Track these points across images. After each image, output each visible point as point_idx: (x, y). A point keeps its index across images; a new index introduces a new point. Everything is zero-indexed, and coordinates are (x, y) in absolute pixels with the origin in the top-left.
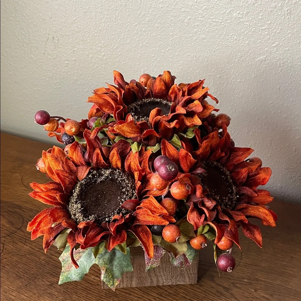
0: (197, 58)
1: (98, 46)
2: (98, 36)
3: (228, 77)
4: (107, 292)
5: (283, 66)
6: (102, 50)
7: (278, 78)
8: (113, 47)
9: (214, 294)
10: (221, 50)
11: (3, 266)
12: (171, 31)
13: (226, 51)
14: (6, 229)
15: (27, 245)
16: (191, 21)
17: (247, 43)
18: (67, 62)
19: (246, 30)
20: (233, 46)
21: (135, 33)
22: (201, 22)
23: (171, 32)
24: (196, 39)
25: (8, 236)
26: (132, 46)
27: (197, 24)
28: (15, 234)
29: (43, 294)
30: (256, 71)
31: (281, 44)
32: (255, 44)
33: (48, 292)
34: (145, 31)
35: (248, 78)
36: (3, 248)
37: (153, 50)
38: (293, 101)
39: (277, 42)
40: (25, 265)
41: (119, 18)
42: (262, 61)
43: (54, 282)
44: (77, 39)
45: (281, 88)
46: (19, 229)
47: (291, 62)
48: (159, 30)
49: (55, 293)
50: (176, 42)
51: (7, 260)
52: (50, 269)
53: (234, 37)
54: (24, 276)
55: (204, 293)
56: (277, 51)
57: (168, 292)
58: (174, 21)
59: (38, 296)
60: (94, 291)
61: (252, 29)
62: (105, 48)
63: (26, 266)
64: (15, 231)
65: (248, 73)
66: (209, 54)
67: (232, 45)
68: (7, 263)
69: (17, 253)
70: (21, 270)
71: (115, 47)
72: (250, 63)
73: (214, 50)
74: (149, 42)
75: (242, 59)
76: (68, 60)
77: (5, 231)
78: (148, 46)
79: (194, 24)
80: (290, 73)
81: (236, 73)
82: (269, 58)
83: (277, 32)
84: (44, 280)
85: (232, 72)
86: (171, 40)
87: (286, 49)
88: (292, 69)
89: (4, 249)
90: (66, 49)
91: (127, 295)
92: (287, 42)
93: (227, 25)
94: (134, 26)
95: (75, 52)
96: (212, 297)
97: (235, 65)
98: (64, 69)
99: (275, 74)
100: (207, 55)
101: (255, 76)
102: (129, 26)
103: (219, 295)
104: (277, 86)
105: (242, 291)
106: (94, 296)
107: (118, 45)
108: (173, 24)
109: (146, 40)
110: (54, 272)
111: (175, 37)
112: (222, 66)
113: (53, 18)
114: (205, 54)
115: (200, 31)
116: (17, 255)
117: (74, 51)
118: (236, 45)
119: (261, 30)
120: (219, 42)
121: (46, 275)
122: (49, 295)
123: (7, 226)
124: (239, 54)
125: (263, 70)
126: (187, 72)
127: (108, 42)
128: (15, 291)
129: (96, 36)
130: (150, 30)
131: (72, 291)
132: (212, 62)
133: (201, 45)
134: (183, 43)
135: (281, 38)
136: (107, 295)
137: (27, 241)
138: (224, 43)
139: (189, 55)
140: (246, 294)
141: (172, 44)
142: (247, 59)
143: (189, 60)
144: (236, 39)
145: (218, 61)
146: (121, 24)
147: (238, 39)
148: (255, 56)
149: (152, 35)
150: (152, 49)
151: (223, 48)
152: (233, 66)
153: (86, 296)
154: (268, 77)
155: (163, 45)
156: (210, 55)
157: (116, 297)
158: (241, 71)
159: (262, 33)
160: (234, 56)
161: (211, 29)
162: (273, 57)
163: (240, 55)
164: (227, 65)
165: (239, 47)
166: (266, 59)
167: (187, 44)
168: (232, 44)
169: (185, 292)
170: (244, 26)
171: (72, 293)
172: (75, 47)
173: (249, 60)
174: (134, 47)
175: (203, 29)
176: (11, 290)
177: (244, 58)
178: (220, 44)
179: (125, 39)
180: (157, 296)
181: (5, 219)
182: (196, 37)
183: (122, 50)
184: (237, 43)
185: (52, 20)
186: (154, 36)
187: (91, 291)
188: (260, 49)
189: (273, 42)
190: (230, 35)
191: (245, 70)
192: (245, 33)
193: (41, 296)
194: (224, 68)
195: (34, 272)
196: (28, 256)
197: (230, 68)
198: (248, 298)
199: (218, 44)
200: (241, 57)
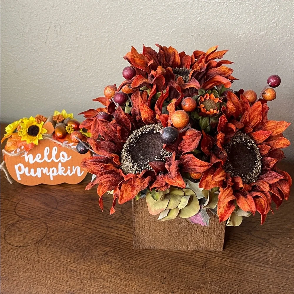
0: (201, 37)
1: (102, 31)
2: (102, 22)
3: (230, 53)
5: (282, 40)
6: (106, 35)
7: (277, 51)
8: (117, 32)
11: (53, 242)
12: (175, 13)
13: (229, 29)
14: (43, 210)
15: (68, 222)
16: (195, 3)
17: (248, 21)
18: (70, 49)
19: (247, 9)
21: (139, 17)
22: (205, 4)
23: (175, 15)
24: (200, 20)
25: (47, 216)
26: (137, 30)
27: (200, 5)
28: (54, 214)
29: (101, 262)
30: (257, 46)
31: (280, 20)
32: (256, 21)
33: (105, 260)
34: (149, 15)
35: (250, 53)
36: (47, 227)
37: (158, 32)
39: (277, 18)
40: (74, 239)
41: (124, 3)
42: (263, 36)
43: (108, 251)
44: (80, 26)
45: (281, 60)
46: (56, 208)
47: (290, 36)
48: (164, 13)
49: (112, 260)
50: (181, 24)
51: (54, 237)
52: (99, 240)
53: (236, 16)
54: (77, 249)
55: (247, 245)
56: (276, 27)
58: (178, 3)
59: (97, 265)
60: (147, 254)
61: (253, 7)
62: (109, 33)
63: (76, 240)
64: (53, 211)
65: (250, 48)
66: (213, 33)
67: (234, 24)
68: (56, 239)
69: (62, 229)
70: (72, 244)
71: (119, 32)
72: (252, 39)
73: (218, 29)
74: (153, 25)
75: (244, 36)
76: (71, 47)
77: (43, 212)
78: (153, 29)
79: (197, 6)
80: (289, 45)
81: (238, 49)
82: (269, 33)
83: (277, 9)
84: (98, 250)
85: (235, 48)
86: (175, 22)
87: (285, 24)
88: (290, 42)
89: (48, 228)
90: (68, 36)
91: (179, 255)
92: (285, 17)
93: (229, 5)
94: (139, 10)
95: (78, 39)
96: (255, 248)
97: (237, 42)
98: (67, 57)
99: (275, 47)
100: (211, 34)
101: (257, 50)
102: (133, 11)
103: (260, 245)
104: (277, 58)
105: (279, 240)
107: (123, 30)
108: (177, 7)
109: (151, 23)
110: (105, 243)
111: (180, 19)
114: (208, 33)
115: (204, 12)
116: (63, 231)
117: (77, 38)
118: (238, 23)
119: (262, 8)
120: (222, 21)
121: (97, 245)
122: (107, 263)
123: (43, 207)
124: (241, 31)
125: (264, 45)
126: (191, 51)
127: (112, 27)
128: (74, 263)
129: (100, 22)
130: (155, 13)
131: (127, 256)
132: (216, 40)
133: (205, 25)
134: (187, 24)
135: (280, 14)
137: (67, 218)
138: (226, 22)
139: (193, 35)
140: (283, 242)
141: (176, 25)
142: (249, 36)
143: (193, 39)
144: (238, 18)
145: (221, 39)
146: (125, 9)
147: (240, 17)
148: (257, 32)
149: (157, 18)
151: (226, 26)
152: (235, 42)
153: (142, 259)
154: (268, 51)
155: (168, 27)
156: (214, 33)
158: (243, 47)
159: (262, 11)
160: (236, 34)
161: (215, 10)
162: (272, 32)
163: (242, 32)
164: (230, 42)
165: (241, 25)
166: (267, 34)
167: (191, 24)
168: (234, 22)
170: (246, 5)
171: (128, 259)
172: (78, 34)
173: (251, 36)
174: (139, 30)
175: (206, 9)
176: (69, 262)
177: (246, 34)
178: (223, 22)
179: (129, 23)
182: (200, 17)
183: (126, 34)
184: (239, 22)
185: (54, 8)
186: (159, 19)
187: (145, 255)
188: (260, 25)
189: (273, 19)
190: (233, 14)
191: (247, 45)
192: (247, 11)
193: (100, 264)
194: (227, 45)
195: (85, 245)
196: (73, 231)
197: (233, 44)
198: (286, 245)
199: (221, 23)
200: (243, 34)
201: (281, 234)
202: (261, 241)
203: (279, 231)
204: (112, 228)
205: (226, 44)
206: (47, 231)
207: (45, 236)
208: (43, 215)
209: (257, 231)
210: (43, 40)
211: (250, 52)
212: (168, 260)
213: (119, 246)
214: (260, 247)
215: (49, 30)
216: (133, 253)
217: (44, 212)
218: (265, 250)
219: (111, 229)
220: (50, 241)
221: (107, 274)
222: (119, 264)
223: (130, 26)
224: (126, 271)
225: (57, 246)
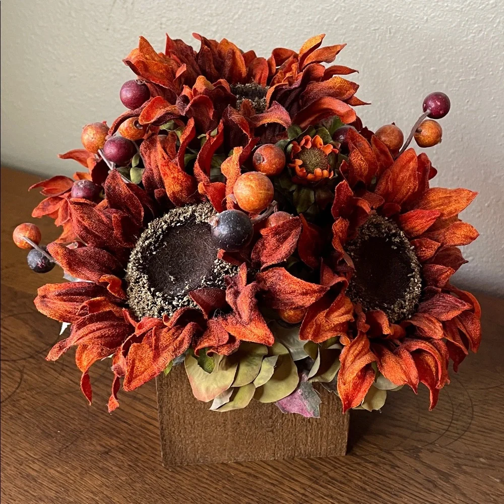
0: (392, 35)
1: (205, 13)
3: (451, 71)
4: (212, 471)
6: (212, 21)
8: (233, 16)
9: (419, 483)
10: (440, 18)
11: (19, 412)
13: (451, 20)
14: (28, 343)
15: (64, 376)
20: (464, 9)
25: (31, 357)
26: (268, 13)
29: (91, 469)
33: (101, 465)
35: (491, 73)
36: (21, 379)
37: (308, 20)
40: (60, 412)
43: (113, 447)
49: (114, 468)
51: (26, 402)
54: (56, 432)
55: (400, 481)
57: (330, 477)
59: (80, 473)
62: (218, 17)
63: (61, 415)
64: (44, 349)
65: (491, 62)
66: (416, 26)
67: (462, 8)
68: (26, 407)
69: (46, 389)
70: (51, 422)
71: (236, 16)
72: (496, 44)
73: (427, 19)
74: (301, 5)
75: (481, 35)
77: (26, 348)
78: (300, 12)
81: (467, 63)
84: (94, 443)
85: (460, 62)
89: (23, 382)
90: (147, 20)
91: (251, 479)
95: (163, 26)
96: (416, 490)
97: (466, 48)
100: (412, 28)
103: (431, 486)
105: (475, 481)
106: (186, 477)
107: (243, 12)
110: (113, 429)
112: (440, 50)
114: (407, 27)
117: (161, 24)
121: (97, 432)
122: (101, 472)
123: (31, 338)
124: (476, 25)
126: (371, 62)
127: (224, 5)
128: (38, 460)
131: (146, 465)
132: (422, 42)
133: (401, 9)
134: (367, 5)
136: (211, 477)
137: (65, 368)
138: (446, 4)
139: (377, 28)
140: (485, 487)
141: (345, 7)
142: (491, 36)
143: (377, 38)
145: (433, 40)
150: (307, 18)
151: (445, 13)
152: (463, 49)
153: (171, 476)
155: (328, 10)
156: (418, 28)
157: (229, 480)
158: (477, 59)
160: (464, 30)
163: (477, 27)
164: (451, 47)
165: (476, 11)
167: (374, 7)
168: (462, 5)
169: (363, 477)
171: (145, 470)
172: (163, 17)
173: (495, 37)
174: (273, 15)
176: (31, 458)
177: (486, 33)
178: (440, 5)
180: (309, 483)
181: (27, 326)
183: (250, 20)
184: (472, 5)
191: (485, 57)
193: (87, 473)
194: (444, 53)
195: (75, 427)
196: (65, 396)
197: (456, 53)
198: (488, 495)
199: (434, 6)
200: (478, 32)
201: (485, 468)
202: (435, 477)
203: (482, 460)
204: (140, 400)
205: (442, 51)
206: (17, 388)
207: (10, 396)
208: (24, 355)
209: (432, 451)
211: (492, 71)
212: (223, 487)
213: (137, 440)
214: (429, 490)
217: (28, 350)
218: (436, 499)
219: (138, 402)
220: (14, 408)
222: (124, 478)
223: (257, 6)
224: (130, 497)
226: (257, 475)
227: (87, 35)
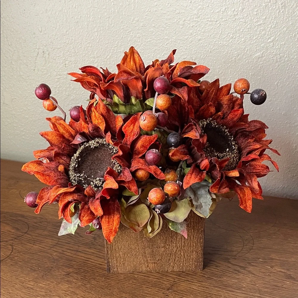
1: (91, 57)
2: (91, 47)
3: (225, 77)
5: (279, 61)
6: (95, 61)
7: (275, 74)
8: (107, 57)
9: (232, 272)
10: (217, 50)
12: (166, 34)
13: (223, 51)
14: (12, 233)
16: (186, 22)
17: (243, 41)
18: (59, 77)
19: (242, 27)
20: (229, 45)
21: (129, 40)
22: (197, 23)
23: (166, 36)
24: (192, 41)
25: (15, 239)
27: (191, 26)
28: (22, 237)
29: (61, 282)
30: (253, 68)
31: (277, 39)
32: (251, 41)
33: (66, 280)
34: (139, 37)
37: (148, 56)
38: (292, 96)
39: (273, 37)
41: (112, 25)
42: (259, 58)
43: (71, 272)
44: (69, 51)
45: (279, 84)
46: (26, 233)
47: (288, 56)
48: (154, 35)
49: (73, 280)
50: (172, 46)
51: (18, 258)
52: (64, 262)
53: (230, 36)
54: (38, 269)
56: (273, 46)
57: (186, 273)
58: (169, 24)
59: (56, 284)
60: (112, 276)
61: (248, 25)
62: (98, 58)
63: (39, 261)
64: (22, 235)
65: (245, 71)
66: (206, 55)
67: (228, 44)
68: (19, 260)
69: (27, 251)
70: (34, 265)
71: (108, 57)
72: (247, 61)
73: (211, 51)
74: (144, 48)
75: (239, 57)
76: (60, 75)
78: (143, 52)
79: (189, 26)
80: (287, 67)
81: (233, 73)
82: (266, 54)
83: (273, 26)
84: (60, 271)
85: (229, 72)
86: (166, 44)
87: (282, 43)
88: (288, 64)
89: (14, 250)
90: (57, 63)
91: (146, 278)
92: (283, 36)
93: (222, 24)
94: (129, 32)
95: (67, 65)
96: (230, 274)
97: (232, 65)
99: (272, 70)
100: (203, 56)
101: (253, 74)
102: (122, 33)
103: (237, 272)
104: (275, 82)
105: (259, 268)
107: (112, 54)
108: (168, 28)
109: (141, 46)
110: (69, 265)
111: (170, 40)
113: (42, 31)
114: (201, 56)
115: (196, 32)
116: (28, 253)
117: (66, 65)
118: (232, 43)
119: (257, 25)
120: (215, 41)
122: (67, 282)
123: (13, 231)
124: (236, 52)
125: (261, 67)
127: (101, 51)
128: (32, 281)
129: (89, 46)
130: (144, 35)
132: (209, 63)
133: (197, 47)
135: (277, 32)
137: (35, 242)
138: (220, 43)
139: (185, 57)
140: (263, 270)
142: (244, 57)
144: (232, 38)
145: (215, 61)
146: (114, 32)
147: (234, 37)
148: (252, 53)
149: (147, 41)
150: (147, 55)
151: (220, 47)
153: (105, 281)
154: (265, 73)
155: (158, 50)
156: (206, 56)
158: (238, 70)
159: (257, 29)
160: (230, 55)
161: (207, 29)
162: (269, 53)
163: (236, 53)
164: (224, 65)
165: (235, 45)
166: (263, 55)
167: (183, 46)
170: (239, 23)
172: (67, 60)
173: (246, 58)
175: (198, 30)
176: (28, 280)
177: (241, 56)
178: (217, 43)
179: (119, 47)
180: (176, 277)
181: (9, 226)
182: (191, 38)
183: (115, 59)
184: (233, 42)
185: (42, 33)
186: (149, 41)
188: (256, 45)
189: (269, 38)
190: (226, 34)
191: (242, 68)
192: (241, 30)
193: (59, 283)
194: (221, 68)
195: (48, 266)
196: (39, 254)
197: (227, 67)
198: (266, 273)
199: (214, 44)
200: (238, 55)
201: (262, 263)
202: (238, 269)
203: (260, 260)
205: (220, 67)
206: (11, 253)
207: (8, 256)
208: (11, 239)
209: (235, 259)
210: (32, 68)
211: (246, 76)
212: (133, 282)
213: (83, 268)
214: (236, 274)
215: (37, 56)
216: (97, 274)
217: (13, 236)
218: (240, 277)
219: (79, 253)
221: (64, 292)
222: (80, 284)
223: (119, 50)
224: (85, 291)
225: (19, 266)
226: (149, 276)
227: (22, 74)
